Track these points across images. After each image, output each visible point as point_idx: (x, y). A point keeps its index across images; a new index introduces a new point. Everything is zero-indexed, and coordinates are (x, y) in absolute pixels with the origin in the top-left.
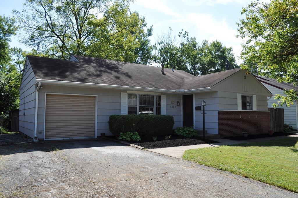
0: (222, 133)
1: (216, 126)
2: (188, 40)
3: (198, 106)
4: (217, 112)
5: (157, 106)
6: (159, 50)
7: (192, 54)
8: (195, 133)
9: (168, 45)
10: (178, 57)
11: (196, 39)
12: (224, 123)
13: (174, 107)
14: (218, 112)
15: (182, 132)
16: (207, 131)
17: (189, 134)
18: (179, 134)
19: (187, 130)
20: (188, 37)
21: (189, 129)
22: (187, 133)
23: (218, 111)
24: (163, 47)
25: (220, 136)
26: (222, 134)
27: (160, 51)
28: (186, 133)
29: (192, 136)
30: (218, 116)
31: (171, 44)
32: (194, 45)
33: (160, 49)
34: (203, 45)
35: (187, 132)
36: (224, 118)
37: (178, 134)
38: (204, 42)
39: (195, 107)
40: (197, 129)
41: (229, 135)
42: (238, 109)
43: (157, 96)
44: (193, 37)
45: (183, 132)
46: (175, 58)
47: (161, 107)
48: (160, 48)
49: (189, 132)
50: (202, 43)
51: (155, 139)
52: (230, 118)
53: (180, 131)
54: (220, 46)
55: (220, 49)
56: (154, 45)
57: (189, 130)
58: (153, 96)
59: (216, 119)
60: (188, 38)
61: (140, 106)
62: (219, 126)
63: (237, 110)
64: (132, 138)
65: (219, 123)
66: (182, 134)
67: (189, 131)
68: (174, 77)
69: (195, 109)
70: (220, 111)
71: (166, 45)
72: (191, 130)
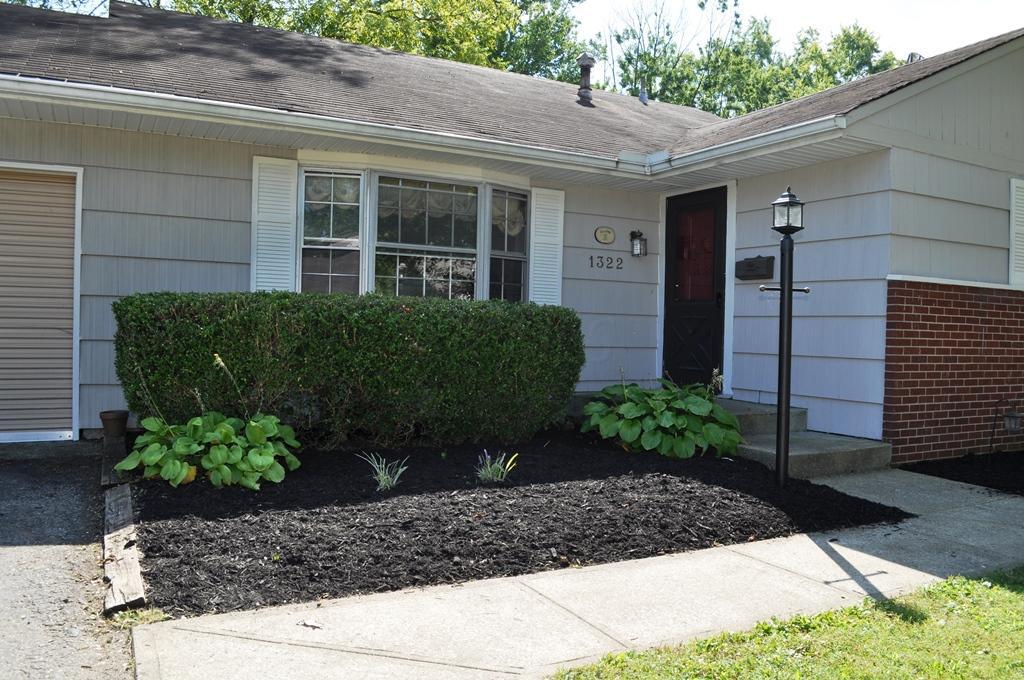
0: (905, 433)
1: (873, 384)
2: (737, 23)
3: (753, 254)
4: (883, 289)
5: (498, 254)
6: (617, 65)
7: (750, 81)
8: (723, 425)
9: (655, 42)
10: (692, 90)
11: (770, 27)
12: (924, 368)
13: (615, 264)
14: (890, 292)
15: (634, 421)
16: (803, 413)
17: (681, 433)
18: (612, 435)
19: (669, 409)
20: (738, 10)
21: (682, 398)
22: (664, 430)
23: (891, 283)
24: (632, 52)
25: (895, 451)
26: (904, 442)
27: (623, 66)
28: (660, 428)
29: (699, 450)
30: (888, 317)
31: (667, 39)
32: (764, 49)
33: (620, 62)
34: (799, 46)
35: (667, 421)
36: (924, 335)
37: (607, 430)
38: (804, 36)
39: (738, 265)
40: (747, 397)
41: (951, 445)
42: (1013, 279)
43: (498, 192)
44: (760, 18)
45: (641, 418)
46: (682, 95)
47: (526, 262)
48: (623, 59)
49: (681, 422)
50: (797, 41)
51: (384, 479)
52: (960, 336)
53: (623, 409)
54: (872, 47)
55: (869, 56)
56: (595, 39)
57: (679, 405)
58: (475, 190)
59: (873, 340)
60: (737, 16)
61: (378, 249)
62: (887, 384)
63: (1008, 283)
64: (206, 464)
65: (887, 367)
66: (629, 434)
67: (679, 412)
68: (636, 116)
69: (738, 276)
70: (901, 283)
71: (647, 43)
72: (694, 410)
